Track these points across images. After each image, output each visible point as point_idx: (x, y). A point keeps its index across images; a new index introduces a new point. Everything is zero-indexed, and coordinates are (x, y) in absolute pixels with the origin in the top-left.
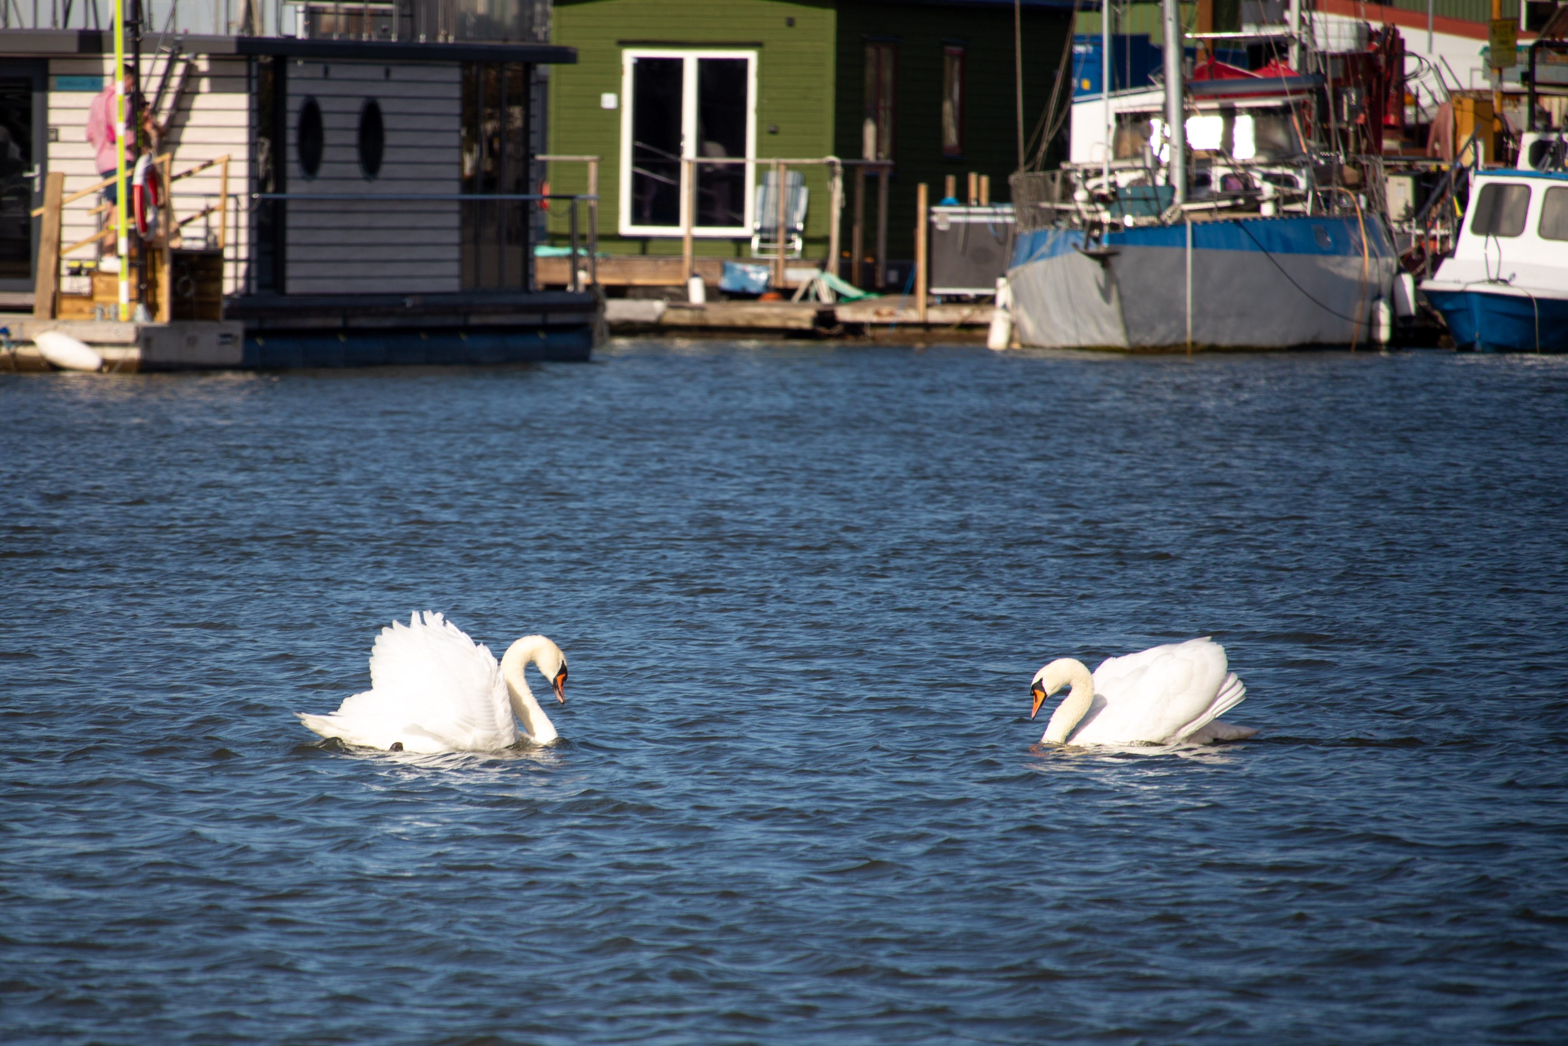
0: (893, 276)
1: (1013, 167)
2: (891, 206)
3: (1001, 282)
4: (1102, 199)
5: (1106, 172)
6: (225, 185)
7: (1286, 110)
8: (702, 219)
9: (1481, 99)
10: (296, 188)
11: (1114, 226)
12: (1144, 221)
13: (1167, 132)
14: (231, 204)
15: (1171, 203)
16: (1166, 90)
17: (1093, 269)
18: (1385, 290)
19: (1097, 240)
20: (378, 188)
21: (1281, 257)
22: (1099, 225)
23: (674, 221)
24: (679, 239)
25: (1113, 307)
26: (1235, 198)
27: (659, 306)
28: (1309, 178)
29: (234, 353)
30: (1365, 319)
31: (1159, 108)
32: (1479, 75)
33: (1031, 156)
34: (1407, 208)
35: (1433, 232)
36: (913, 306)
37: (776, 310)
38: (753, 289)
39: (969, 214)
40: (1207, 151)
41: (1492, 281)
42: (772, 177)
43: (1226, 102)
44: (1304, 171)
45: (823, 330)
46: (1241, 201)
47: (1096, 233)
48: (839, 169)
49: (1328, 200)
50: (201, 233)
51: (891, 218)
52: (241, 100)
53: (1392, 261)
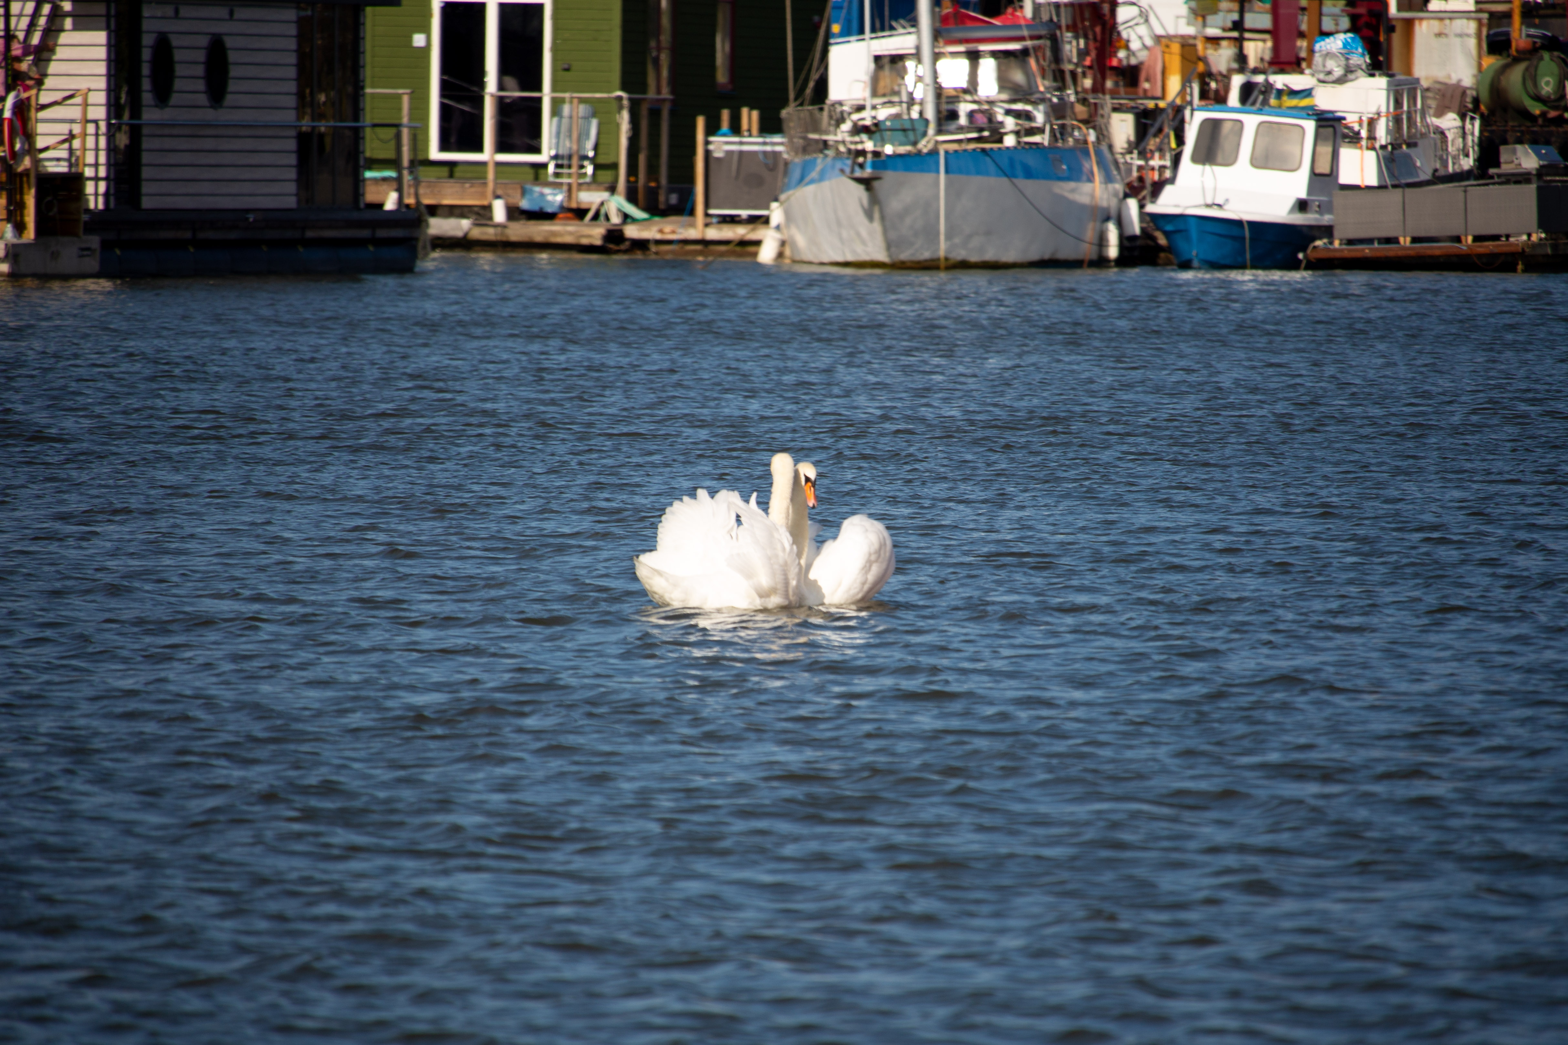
0: (674, 199)
1: (785, 103)
2: (672, 136)
3: (774, 205)
4: (866, 130)
5: (868, 107)
6: (85, 112)
7: (1025, 52)
8: (502, 146)
9: (1187, 45)
10: (150, 115)
11: (876, 154)
12: (903, 149)
13: (920, 72)
14: (91, 129)
15: (925, 134)
16: (918, 33)
17: (859, 191)
18: (1113, 212)
19: (862, 166)
20: (223, 115)
21: (1022, 183)
22: (863, 153)
23: (478, 147)
24: (484, 164)
25: (877, 226)
26: (981, 130)
27: (465, 224)
28: (1047, 114)
29: (92, 264)
30: (1096, 241)
31: (913, 51)
32: (1183, 21)
33: (800, 93)
34: (1129, 142)
35: (1152, 163)
36: (693, 225)
37: (570, 228)
38: (550, 210)
39: (741, 143)
40: (955, 89)
41: (1208, 206)
42: (566, 109)
43: (972, 46)
44: (1041, 107)
45: (611, 246)
46: (986, 134)
47: (861, 160)
48: (625, 102)
49: (1063, 132)
50: (64, 154)
51: (671, 146)
52: (101, 37)
53: (1119, 187)
